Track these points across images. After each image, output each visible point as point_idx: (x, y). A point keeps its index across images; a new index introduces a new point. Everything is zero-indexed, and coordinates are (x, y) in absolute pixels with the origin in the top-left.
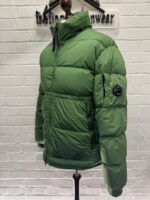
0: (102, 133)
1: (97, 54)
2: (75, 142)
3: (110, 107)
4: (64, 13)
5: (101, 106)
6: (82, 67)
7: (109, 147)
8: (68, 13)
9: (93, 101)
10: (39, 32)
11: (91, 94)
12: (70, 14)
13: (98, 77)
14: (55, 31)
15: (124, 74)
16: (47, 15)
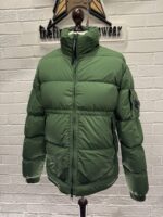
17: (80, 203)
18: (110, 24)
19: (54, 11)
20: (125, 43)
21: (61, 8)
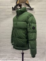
1: (28, 18)
2: (22, 42)
3: (31, 32)
4: (20, 8)
5: (29, 32)
6: (24, 22)
7: (31, 43)
9: (27, 31)
10: (13, 13)
12: (21, 8)
14: (17, 12)
16: (15, 8)
18: (31, 7)
20: (34, 12)
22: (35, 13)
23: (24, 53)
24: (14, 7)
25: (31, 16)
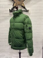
0: (27, 39)
1: (25, 19)
3: (28, 32)
5: (26, 32)
6: (21, 23)
7: (29, 43)
8: (17, 10)
9: (24, 31)
11: (24, 29)
13: (25, 25)
14: (14, 14)
15: (31, 24)
17: (19, 53)
18: (26, 9)
19: (13, 6)
21: (15, 5)
22: (30, 14)
23: (21, 53)
24: (11, 9)
25: (27, 18)
